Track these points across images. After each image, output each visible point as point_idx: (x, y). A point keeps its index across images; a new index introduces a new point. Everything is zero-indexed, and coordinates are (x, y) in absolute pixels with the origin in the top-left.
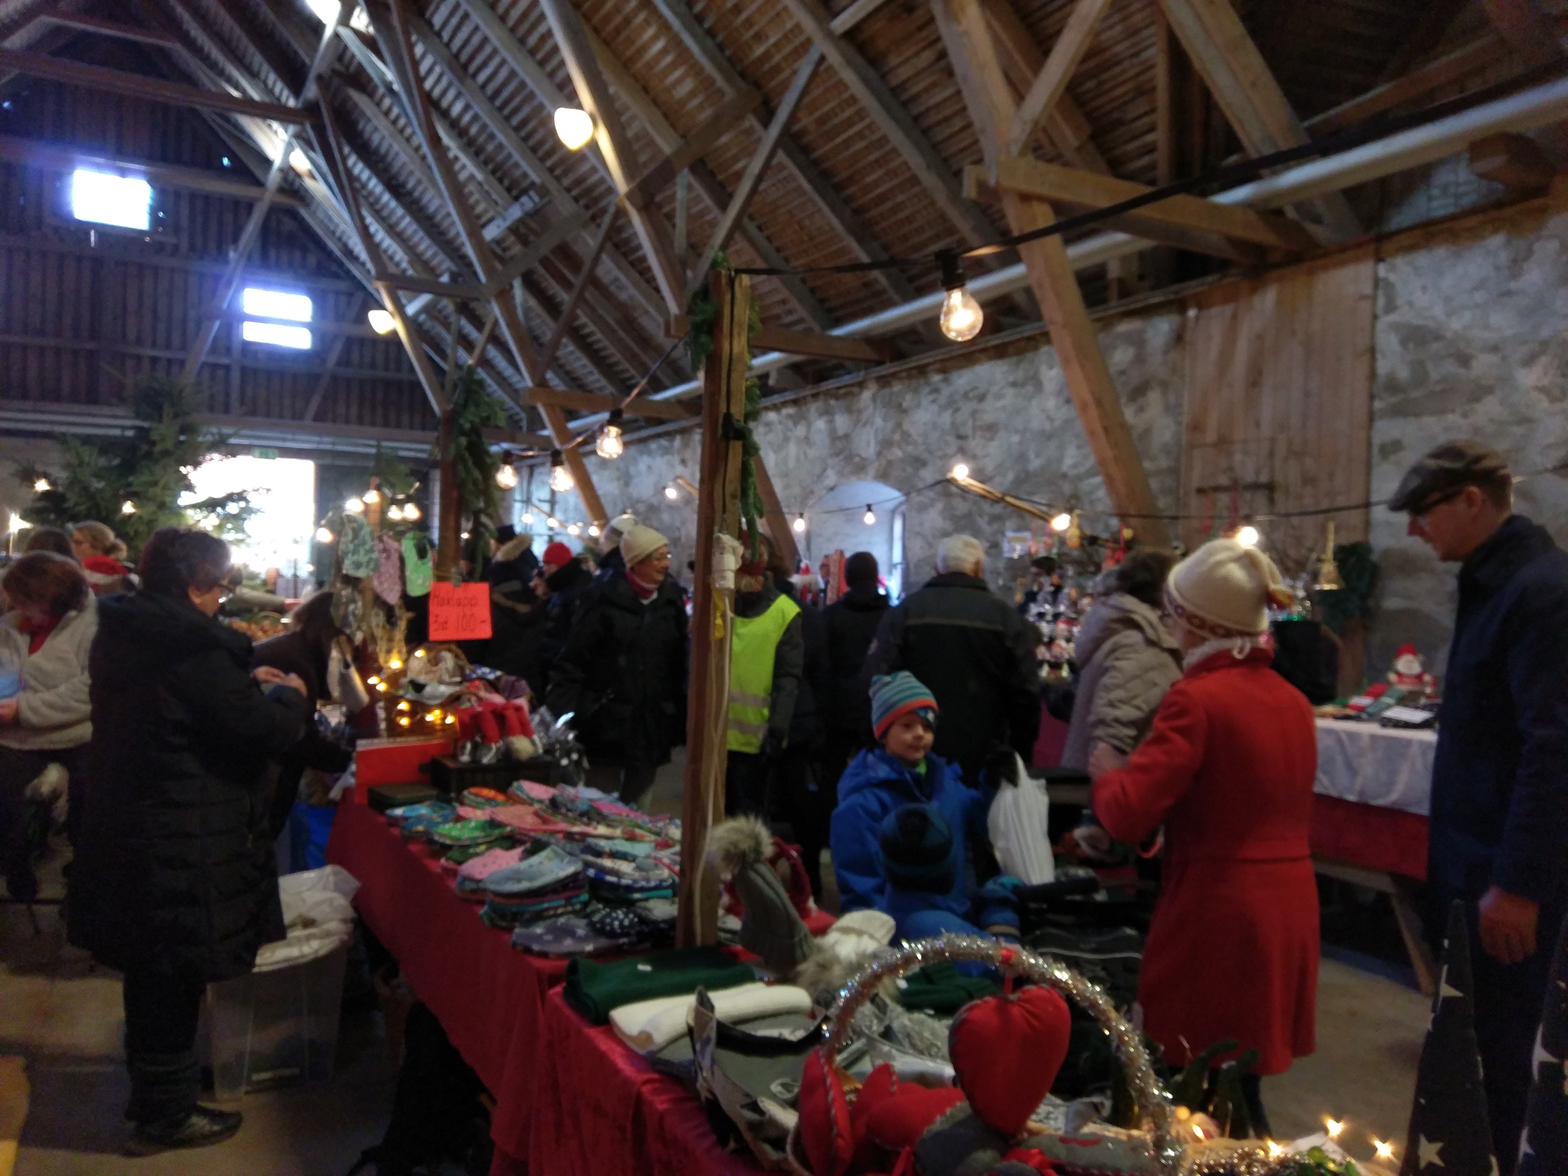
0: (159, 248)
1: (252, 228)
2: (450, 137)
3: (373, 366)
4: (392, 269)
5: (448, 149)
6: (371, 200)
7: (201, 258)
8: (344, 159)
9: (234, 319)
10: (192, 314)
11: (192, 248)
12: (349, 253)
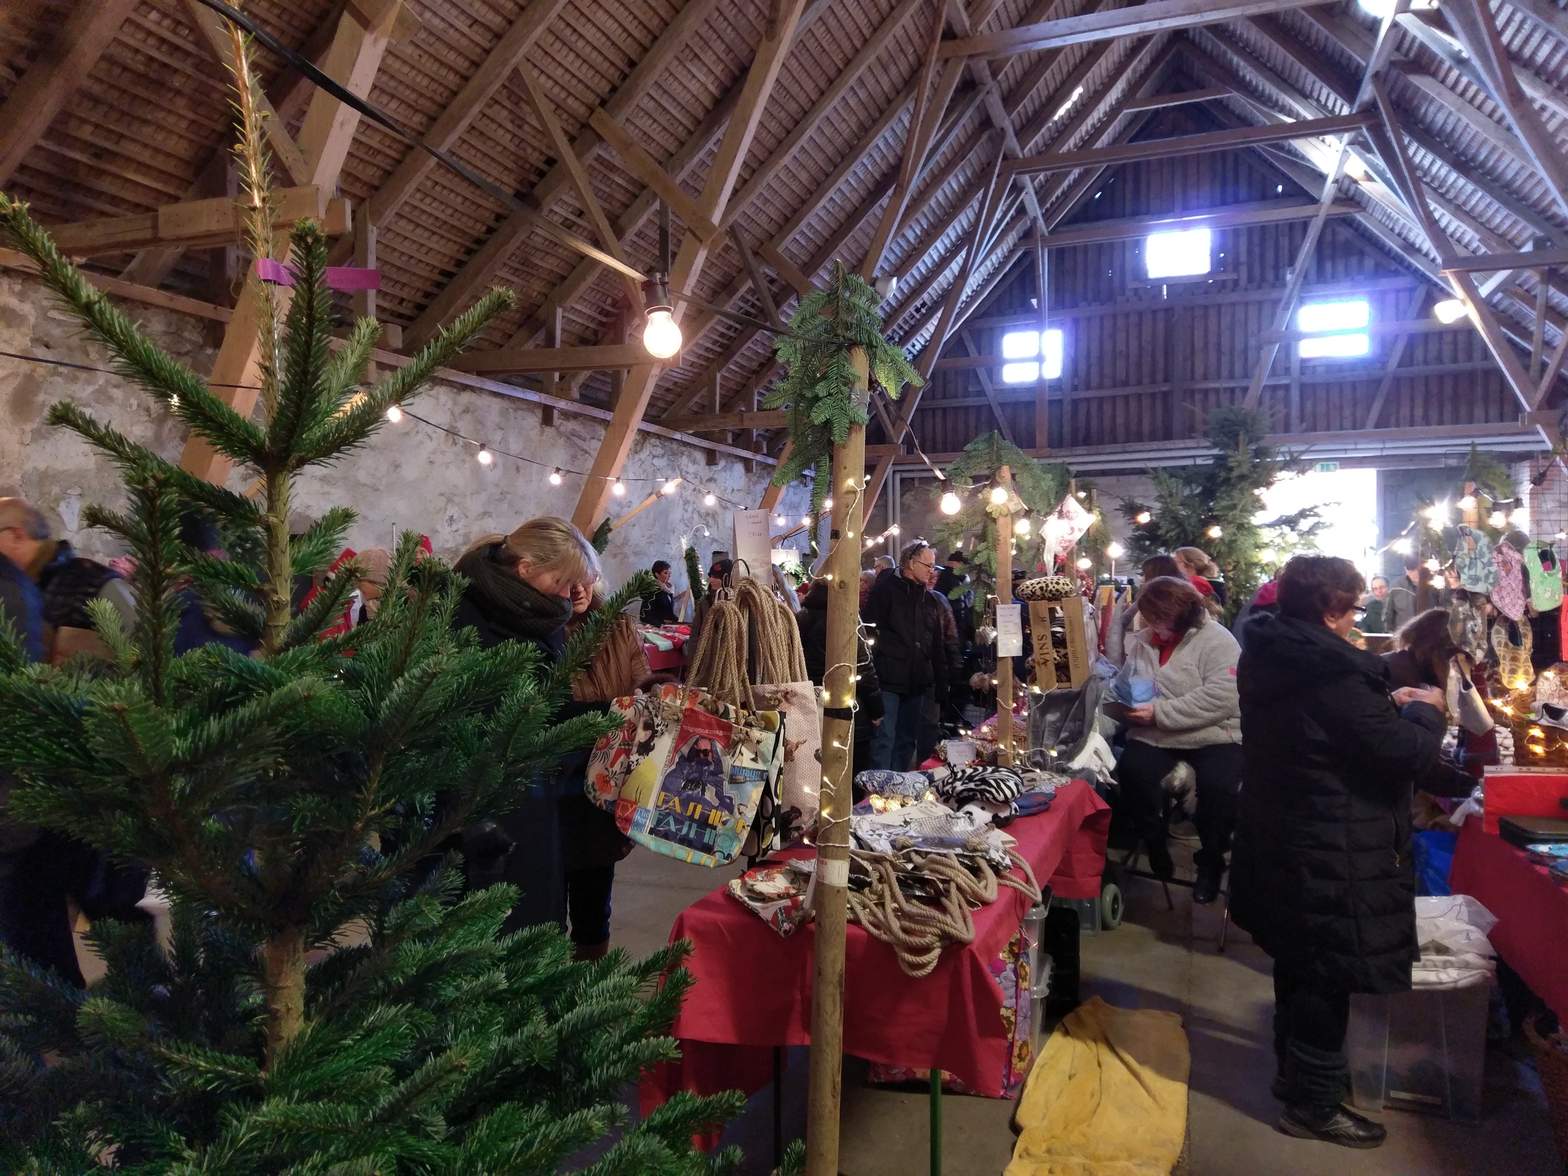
0: (1221, 286)
1: (1308, 246)
2: (1534, 87)
3: (1439, 360)
4: (1461, 252)
5: (1532, 101)
6: (1435, 184)
7: (1260, 287)
8: (1404, 149)
9: (1292, 338)
10: (1252, 342)
11: (1250, 279)
12: (1411, 248)
